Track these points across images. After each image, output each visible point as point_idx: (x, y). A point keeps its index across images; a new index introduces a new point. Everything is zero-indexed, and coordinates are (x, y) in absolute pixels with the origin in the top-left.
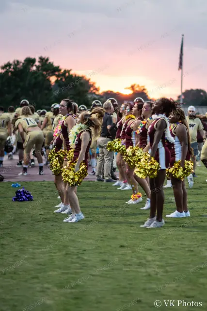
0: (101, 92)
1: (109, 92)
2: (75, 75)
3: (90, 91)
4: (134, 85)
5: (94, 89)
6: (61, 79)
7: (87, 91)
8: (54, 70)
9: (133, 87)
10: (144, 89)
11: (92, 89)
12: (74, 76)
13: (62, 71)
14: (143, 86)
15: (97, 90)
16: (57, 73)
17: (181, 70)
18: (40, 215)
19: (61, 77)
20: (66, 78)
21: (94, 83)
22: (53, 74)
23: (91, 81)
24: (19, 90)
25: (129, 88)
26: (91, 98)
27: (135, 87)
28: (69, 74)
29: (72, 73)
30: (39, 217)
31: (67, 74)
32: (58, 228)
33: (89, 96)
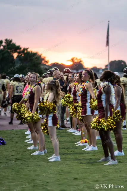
0: (49, 63)
1: (56, 64)
2: (32, 52)
3: (42, 63)
4: (74, 58)
5: (45, 62)
6: (21, 55)
7: (40, 63)
8: (16, 48)
9: (73, 60)
10: (81, 61)
11: (43, 62)
12: (30, 52)
13: (22, 49)
14: (79, 59)
15: (47, 62)
16: (18, 51)
17: (107, 47)
18: (12, 155)
19: (21, 53)
20: (25, 54)
21: (45, 58)
22: (15, 52)
23: (43, 56)
25: (70, 61)
26: (43, 68)
27: (74, 59)
28: (27, 51)
29: (29, 50)
30: (12, 157)
31: (26, 51)
33: (42, 67)
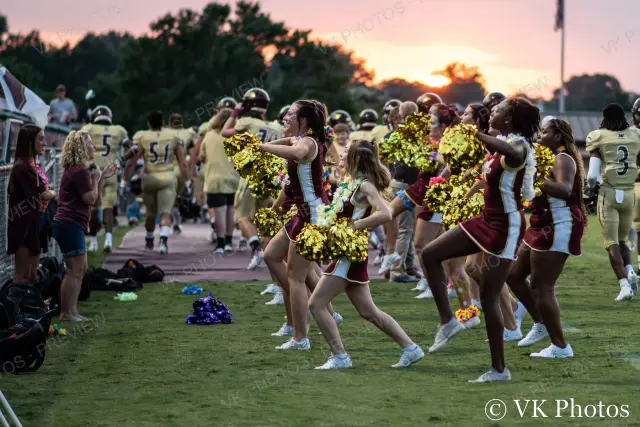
0: (377, 81)
1: (396, 82)
2: (320, 43)
3: (353, 80)
4: (454, 65)
5: (362, 76)
6: (288, 52)
7: (346, 80)
8: (273, 32)
9: (450, 71)
10: (476, 75)
11: (357, 75)
12: (316, 44)
13: (291, 34)
14: (473, 69)
15: (369, 76)
16: (278, 39)
18: (250, 353)
19: (288, 48)
20: (298, 49)
21: (362, 61)
22: (269, 41)
23: (356, 57)
24: (192, 77)
25: (441, 73)
26: (356, 95)
27: (457, 68)
28: (306, 39)
29: (311, 37)
30: (248, 357)
31: (302, 41)
32: (292, 381)
33: (352, 91)
